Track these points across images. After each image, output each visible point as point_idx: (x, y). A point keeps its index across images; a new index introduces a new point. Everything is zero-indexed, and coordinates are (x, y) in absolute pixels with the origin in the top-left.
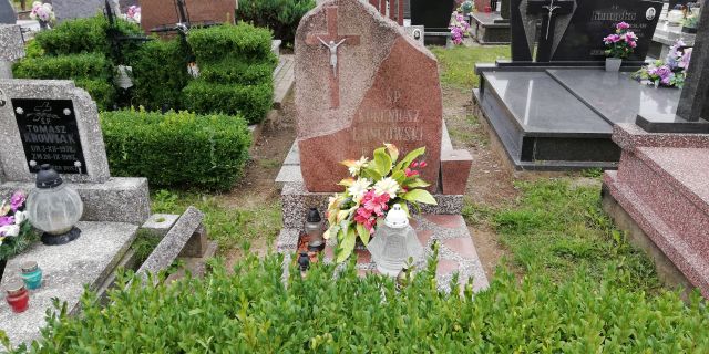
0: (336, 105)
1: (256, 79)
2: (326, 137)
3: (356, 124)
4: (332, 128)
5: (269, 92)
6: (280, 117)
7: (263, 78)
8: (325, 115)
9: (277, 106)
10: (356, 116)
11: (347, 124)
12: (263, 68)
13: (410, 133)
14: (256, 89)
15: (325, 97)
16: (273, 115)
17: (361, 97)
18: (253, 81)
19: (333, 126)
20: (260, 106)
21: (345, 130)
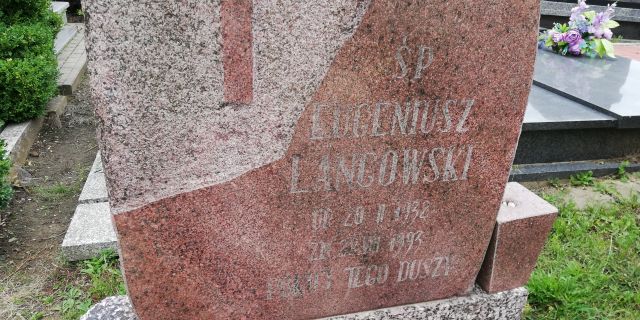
0: (240, 95)
1: (21, 47)
2: (206, 193)
3: (301, 150)
4: (227, 167)
5: (48, 69)
6: (73, 108)
7: (35, 46)
8: (205, 127)
9: (65, 90)
10: (303, 123)
11: (273, 151)
12: (33, 30)
13: (441, 163)
14: (24, 65)
15: (205, 66)
16: (59, 104)
17: (319, 65)
18: (17, 51)
19: (231, 158)
20: (31, 91)
21: (268, 169)
